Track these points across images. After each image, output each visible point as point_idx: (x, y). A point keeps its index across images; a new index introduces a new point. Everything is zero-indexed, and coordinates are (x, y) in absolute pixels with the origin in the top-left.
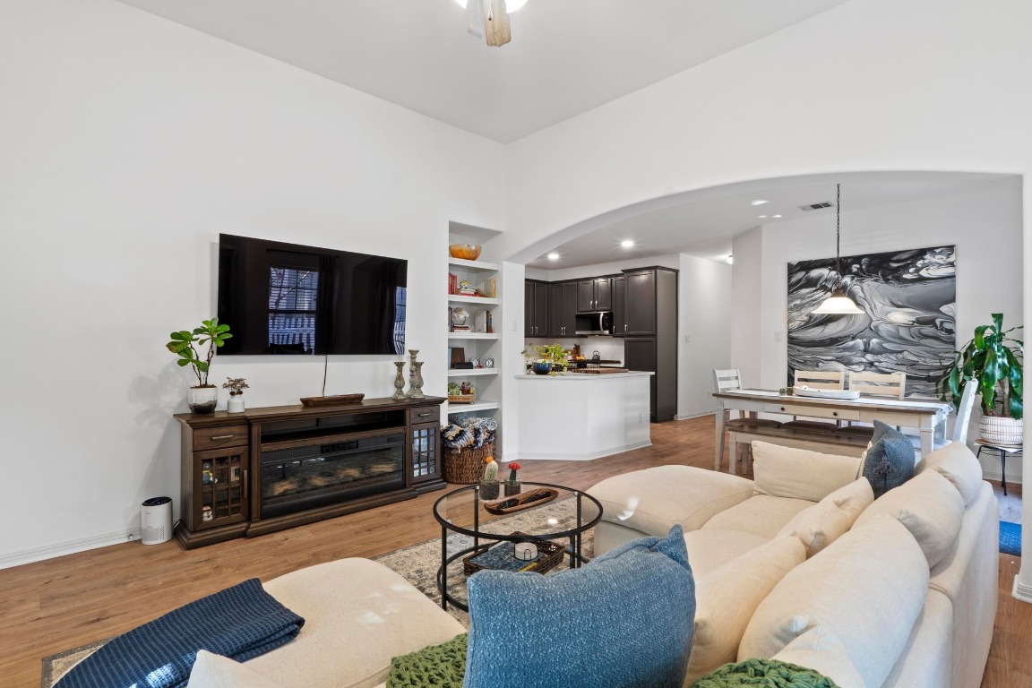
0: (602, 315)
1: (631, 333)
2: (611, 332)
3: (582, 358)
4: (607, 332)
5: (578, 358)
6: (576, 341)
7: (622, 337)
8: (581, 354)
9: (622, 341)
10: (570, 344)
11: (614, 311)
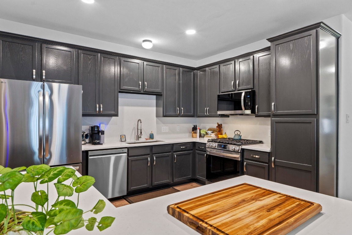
0: (243, 94)
1: (280, 112)
2: (253, 112)
3: (224, 136)
4: (248, 112)
5: (220, 136)
6: (219, 120)
7: (268, 116)
8: (224, 133)
9: (268, 121)
10: (213, 123)
11: (256, 89)
